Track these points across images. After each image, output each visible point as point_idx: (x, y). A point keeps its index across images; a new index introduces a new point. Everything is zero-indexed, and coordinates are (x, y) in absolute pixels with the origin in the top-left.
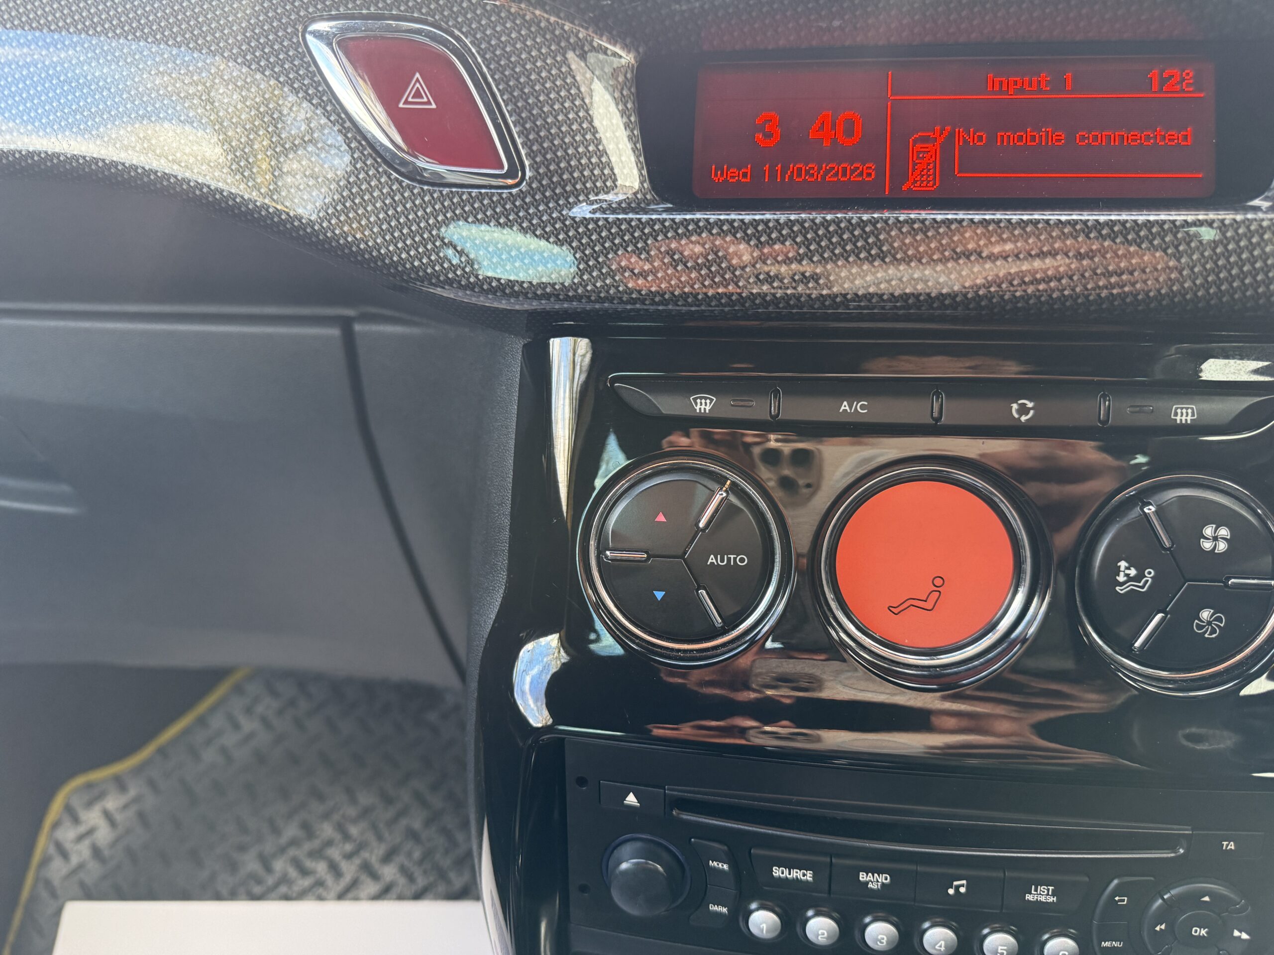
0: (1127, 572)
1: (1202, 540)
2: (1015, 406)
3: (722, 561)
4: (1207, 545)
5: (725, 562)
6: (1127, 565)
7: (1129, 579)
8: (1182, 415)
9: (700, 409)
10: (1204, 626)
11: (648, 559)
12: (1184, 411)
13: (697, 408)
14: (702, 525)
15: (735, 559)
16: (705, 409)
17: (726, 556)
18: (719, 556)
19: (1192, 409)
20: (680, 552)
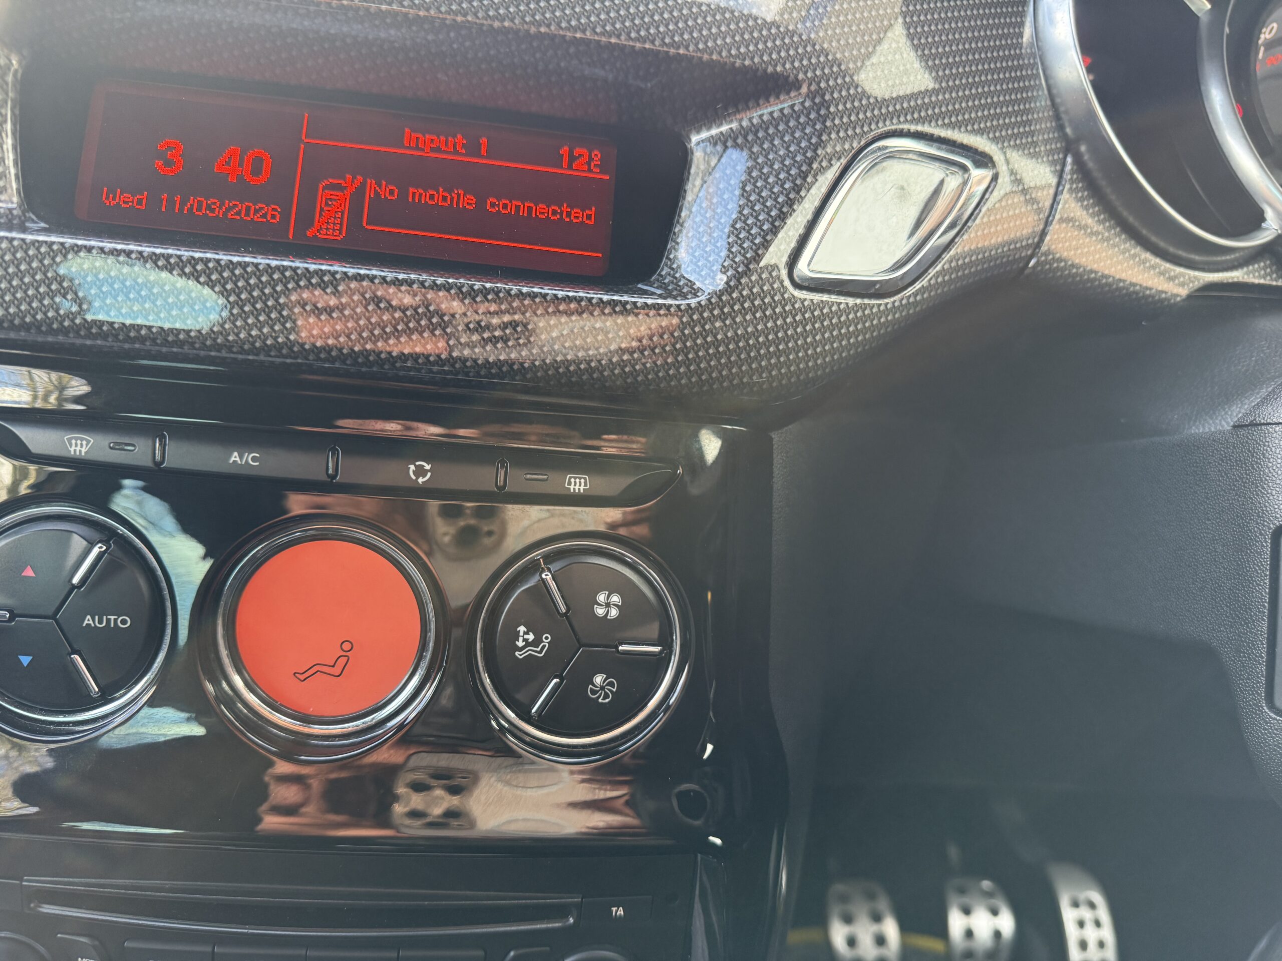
0: (526, 637)
1: (596, 606)
2: (412, 467)
3: (100, 622)
4: (600, 611)
5: (104, 624)
6: (526, 630)
7: (528, 644)
8: (575, 485)
9: (75, 451)
10: (598, 692)
11: (11, 619)
12: (578, 480)
13: (72, 450)
14: (75, 580)
15: (115, 620)
16: (80, 451)
17: (105, 617)
18: (97, 617)
19: (585, 479)
20: (50, 612)
